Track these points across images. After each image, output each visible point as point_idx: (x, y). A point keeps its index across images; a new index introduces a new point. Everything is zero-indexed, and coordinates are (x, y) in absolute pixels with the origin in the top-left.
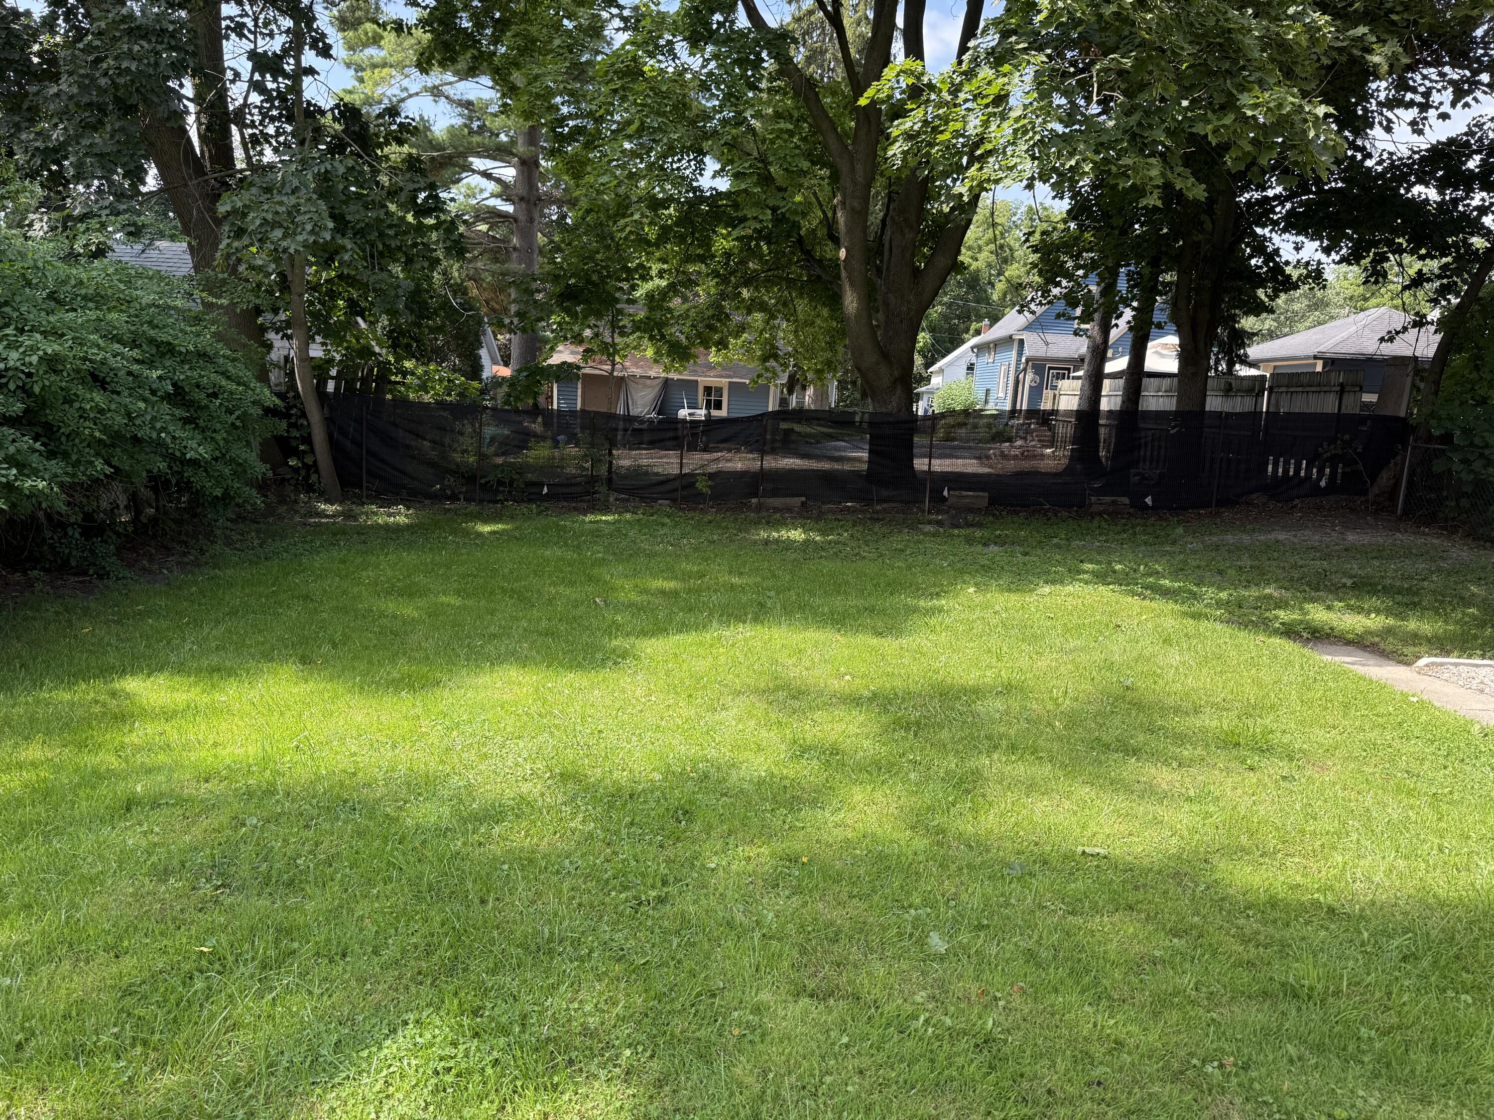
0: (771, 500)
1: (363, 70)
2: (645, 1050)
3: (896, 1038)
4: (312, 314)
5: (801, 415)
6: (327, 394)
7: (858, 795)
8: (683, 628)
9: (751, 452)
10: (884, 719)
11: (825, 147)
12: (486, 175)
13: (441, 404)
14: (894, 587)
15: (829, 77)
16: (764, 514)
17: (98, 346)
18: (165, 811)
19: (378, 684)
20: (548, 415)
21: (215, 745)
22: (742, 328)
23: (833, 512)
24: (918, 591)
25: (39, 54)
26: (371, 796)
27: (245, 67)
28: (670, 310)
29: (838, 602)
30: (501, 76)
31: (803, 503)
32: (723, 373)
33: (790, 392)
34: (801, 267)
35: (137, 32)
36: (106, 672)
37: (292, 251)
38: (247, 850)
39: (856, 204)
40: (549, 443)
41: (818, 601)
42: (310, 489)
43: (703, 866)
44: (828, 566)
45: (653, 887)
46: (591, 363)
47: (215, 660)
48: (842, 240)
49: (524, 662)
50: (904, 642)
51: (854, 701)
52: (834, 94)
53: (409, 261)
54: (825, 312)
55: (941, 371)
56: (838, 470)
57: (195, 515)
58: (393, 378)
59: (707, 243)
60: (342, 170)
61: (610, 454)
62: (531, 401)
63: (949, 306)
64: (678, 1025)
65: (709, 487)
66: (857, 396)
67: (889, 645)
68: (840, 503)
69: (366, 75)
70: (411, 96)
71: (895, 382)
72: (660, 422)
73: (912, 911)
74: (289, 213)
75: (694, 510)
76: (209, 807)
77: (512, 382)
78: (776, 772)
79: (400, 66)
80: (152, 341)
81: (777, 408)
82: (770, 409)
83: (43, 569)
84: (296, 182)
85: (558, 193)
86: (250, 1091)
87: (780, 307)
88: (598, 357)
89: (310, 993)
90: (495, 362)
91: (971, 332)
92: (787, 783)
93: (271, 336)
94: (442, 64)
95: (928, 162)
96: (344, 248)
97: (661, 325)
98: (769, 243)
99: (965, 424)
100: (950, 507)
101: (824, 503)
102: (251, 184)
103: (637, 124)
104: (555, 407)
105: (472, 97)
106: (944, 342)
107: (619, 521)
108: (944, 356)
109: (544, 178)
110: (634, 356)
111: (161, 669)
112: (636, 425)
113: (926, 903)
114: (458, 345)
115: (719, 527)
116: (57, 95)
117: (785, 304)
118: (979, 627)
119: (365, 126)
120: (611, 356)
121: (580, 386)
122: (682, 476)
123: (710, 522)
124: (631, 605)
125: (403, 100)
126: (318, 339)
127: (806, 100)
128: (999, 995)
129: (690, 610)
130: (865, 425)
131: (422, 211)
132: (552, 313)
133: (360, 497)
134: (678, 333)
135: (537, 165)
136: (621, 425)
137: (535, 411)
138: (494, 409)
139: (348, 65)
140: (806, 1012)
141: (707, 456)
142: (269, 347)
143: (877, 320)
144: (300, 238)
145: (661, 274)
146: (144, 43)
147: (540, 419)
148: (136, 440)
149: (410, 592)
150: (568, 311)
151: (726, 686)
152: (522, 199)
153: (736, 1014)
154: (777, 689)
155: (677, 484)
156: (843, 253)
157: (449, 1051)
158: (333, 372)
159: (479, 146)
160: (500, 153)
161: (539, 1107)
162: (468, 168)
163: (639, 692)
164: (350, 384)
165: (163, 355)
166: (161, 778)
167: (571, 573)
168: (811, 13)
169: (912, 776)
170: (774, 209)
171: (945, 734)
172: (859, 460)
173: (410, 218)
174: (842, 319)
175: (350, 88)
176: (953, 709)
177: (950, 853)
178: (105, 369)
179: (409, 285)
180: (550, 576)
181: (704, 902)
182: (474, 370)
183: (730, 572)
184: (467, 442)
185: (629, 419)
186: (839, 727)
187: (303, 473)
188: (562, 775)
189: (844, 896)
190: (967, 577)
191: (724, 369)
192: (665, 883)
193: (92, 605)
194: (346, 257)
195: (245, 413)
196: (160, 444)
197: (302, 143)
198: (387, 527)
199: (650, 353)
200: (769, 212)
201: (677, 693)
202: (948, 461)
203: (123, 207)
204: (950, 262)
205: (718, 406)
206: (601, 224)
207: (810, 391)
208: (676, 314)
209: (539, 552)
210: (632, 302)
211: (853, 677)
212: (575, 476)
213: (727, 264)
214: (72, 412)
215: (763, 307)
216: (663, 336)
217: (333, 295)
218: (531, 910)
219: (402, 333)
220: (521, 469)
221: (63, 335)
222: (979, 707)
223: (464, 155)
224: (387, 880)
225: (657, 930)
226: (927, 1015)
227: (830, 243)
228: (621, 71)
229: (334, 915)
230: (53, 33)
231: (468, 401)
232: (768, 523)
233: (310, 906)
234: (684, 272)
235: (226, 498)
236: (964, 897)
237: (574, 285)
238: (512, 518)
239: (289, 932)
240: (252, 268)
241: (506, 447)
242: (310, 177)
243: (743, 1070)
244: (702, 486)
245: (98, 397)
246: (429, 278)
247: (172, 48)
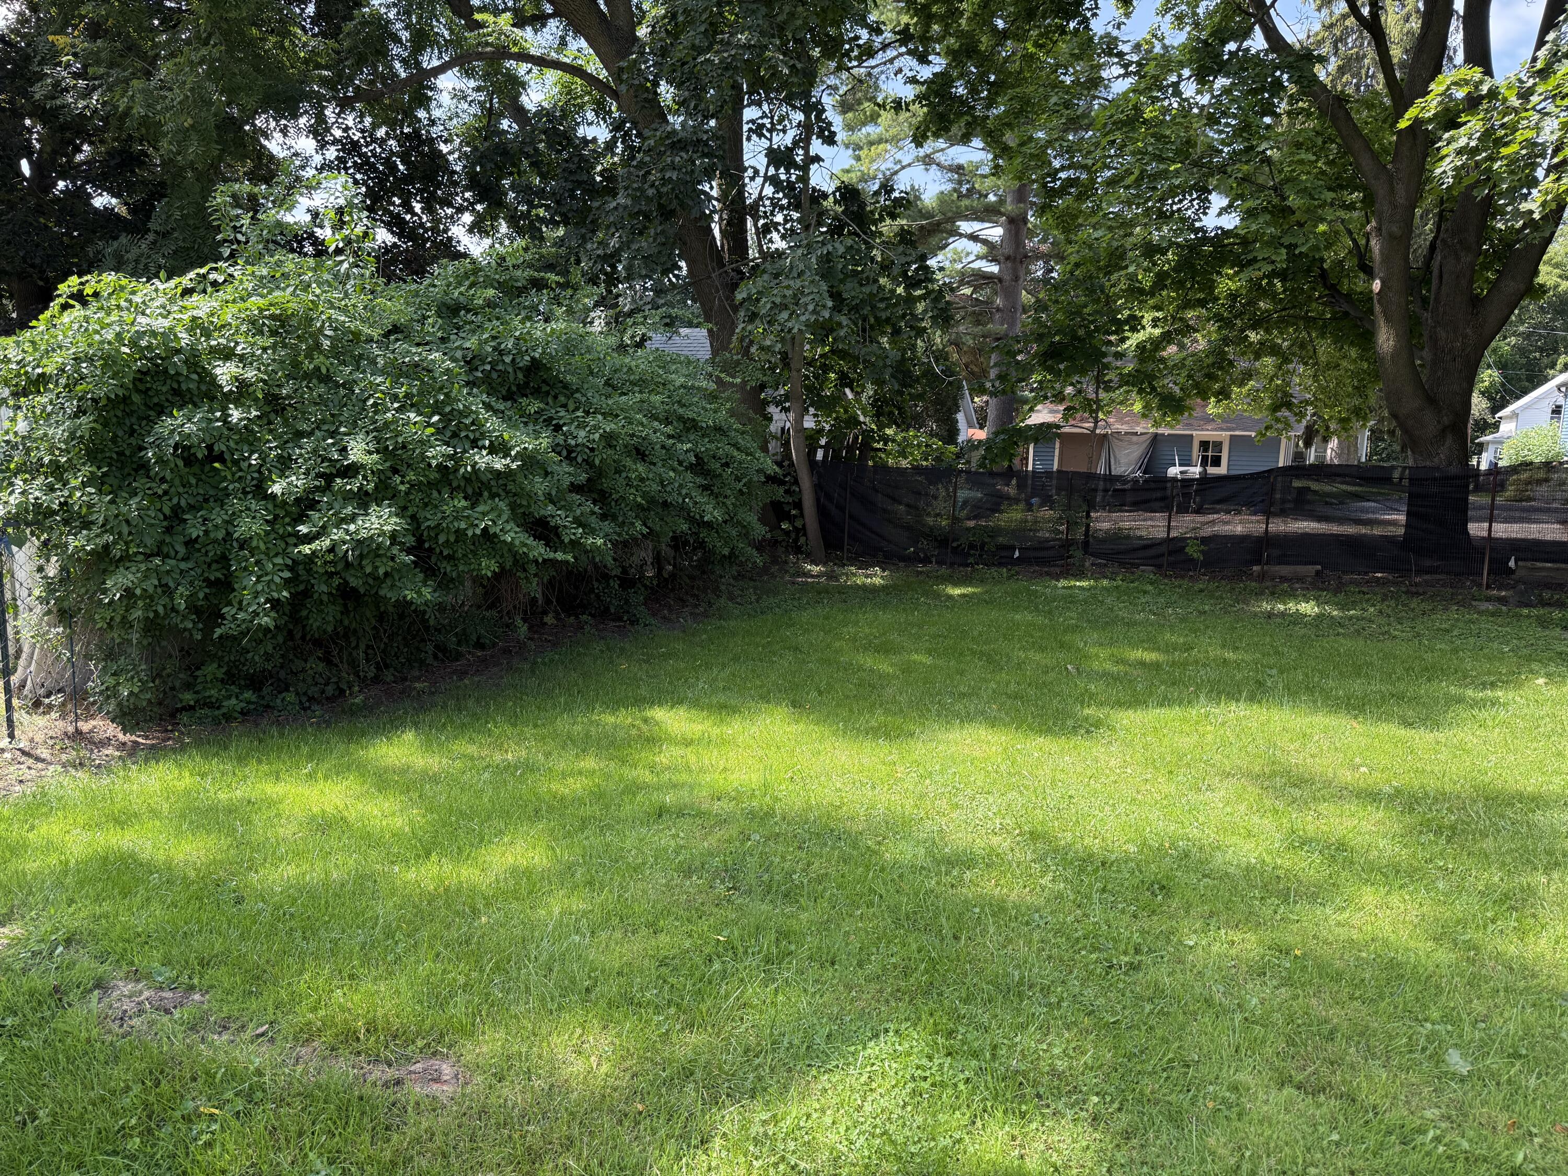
0: (1277, 568)
1: (861, 148)
2: (1112, 1101)
3: (1398, 1148)
4: (807, 388)
5: (1322, 471)
6: (816, 462)
7: (1369, 896)
8: (1165, 702)
9: (1255, 514)
10: (1408, 819)
11: (1358, 167)
12: (973, 238)
13: (917, 469)
14: (1432, 672)
15: (1367, 86)
16: (1269, 584)
17: (642, 424)
18: (689, 820)
19: (858, 730)
20: (1022, 477)
21: (725, 769)
22: (1248, 375)
23: (1357, 583)
24: (1464, 679)
25: (601, 174)
26: (855, 828)
27: (761, 162)
28: (1163, 360)
29: (1357, 686)
30: (993, 140)
31: (1317, 573)
32: (1224, 426)
33: (1308, 444)
34: (1323, 304)
35: (677, 143)
36: (640, 702)
37: (795, 331)
38: (752, 862)
39: (1395, 229)
40: (1022, 506)
41: (1331, 683)
42: (798, 550)
43: (1180, 942)
44: (1346, 644)
45: (1125, 953)
46: (1072, 422)
47: (722, 698)
48: (1376, 270)
49: (993, 723)
50: (1441, 736)
51: (1370, 796)
52: (1370, 106)
53: (897, 332)
54: (1353, 353)
55: (1515, 415)
56: (1365, 535)
57: (704, 572)
58: (876, 445)
59: (1210, 286)
60: (841, 250)
61: (1088, 516)
62: (1006, 464)
63: (1527, 336)
64: (1148, 1085)
65: (1202, 552)
66: (1397, 447)
67: (1422, 738)
68: (1366, 573)
69: (863, 153)
70: (903, 168)
71: (1444, 430)
72: (1146, 481)
73: (1429, 1025)
74: (795, 295)
75: (1183, 577)
76: (722, 821)
77: (988, 445)
78: (1268, 859)
79: (895, 140)
80: (680, 418)
81: (1289, 463)
82: (1281, 464)
83: (590, 614)
84: (802, 266)
85: (1044, 248)
86: (757, 1061)
87: (1296, 349)
88: (1078, 415)
89: (805, 990)
90: (970, 426)
91: (1558, 367)
92: (1281, 873)
93: (772, 409)
94: (936, 135)
95: (1490, 178)
96: (840, 325)
97: (1151, 378)
98: (1283, 280)
99: (1547, 480)
100: (1518, 582)
101: (1344, 572)
102: (764, 271)
103: (1137, 172)
104: (1030, 468)
105: (962, 160)
106: (1520, 380)
107: (1095, 588)
108: (1518, 398)
109: (1031, 234)
110: (1119, 412)
111: (680, 702)
112: (1119, 486)
113: (1446, 1018)
114: (936, 411)
115: (1212, 597)
116: (616, 208)
117: (1302, 346)
118: (1547, 726)
119: (862, 205)
120: (1094, 413)
121: (1057, 445)
122: (1169, 540)
123: (1201, 591)
124: (1105, 674)
125: (896, 173)
126: (812, 410)
127: (1334, 120)
128: (1535, 1130)
129: (1174, 684)
130: (1406, 482)
131: (912, 284)
132: (1032, 372)
133: (841, 559)
134: (1171, 384)
135: (1025, 221)
136: (1101, 485)
137: (1010, 473)
138: (968, 472)
139: (847, 146)
140: (1290, 1102)
141: (1200, 518)
142: (770, 419)
143: (1421, 358)
144: (803, 318)
145: (1155, 322)
146: (683, 154)
147: (1014, 482)
148: (665, 504)
149: (884, 649)
150: (1050, 370)
151: (1213, 766)
152: (1008, 258)
153: (1211, 1088)
154: (1274, 774)
155: (1163, 549)
156: (1377, 285)
157: (924, 1062)
158: (823, 442)
159: (967, 209)
160: (988, 213)
161: (1007, 1128)
162: (956, 233)
163: (1112, 763)
164: (837, 453)
165: (688, 430)
166: (685, 793)
167: (1042, 638)
168: (1344, 17)
169: (1441, 885)
170: (1291, 247)
171: (1488, 844)
172: (1394, 523)
173: (900, 290)
174: (1375, 359)
175: (847, 167)
176: (1502, 816)
177: (1484, 972)
178: (645, 443)
179: (895, 355)
180: (1020, 640)
181: (1179, 975)
182: (951, 434)
183: (1223, 646)
184: (940, 505)
185: (1110, 478)
186: (1350, 823)
187: (793, 535)
188: (1031, 833)
189: (1344, 996)
190: (1535, 666)
191: (1225, 421)
192: (1137, 951)
193: (627, 646)
194: (842, 333)
195: (750, 481)
196: (683, 508)
197: (806, 228)
198: (864, 587)
199: (1138, 407)
200: (1284, 251)
201: (1155, 768)
202: (1516, 526)
203: (662, 301)
204: (1522, 287)
205: (1217, 462)
206: (1091, 277)
207: (1334, 443)
208: (1170, 363)
209: (1010, 616)
210: (1119, 356)
211: (1371, 769)
212: (1047, 540)
213: (1232, 307)
214: (621, 481)
215: (1274, 350)
216: (1153, 389)
217: (826, 369)
218: (1002, 953)
219: (886, 402)
220: (995, 532)
221: (617, 416)
222: (1538, 816)
223: (952, 220)
224: (870, 904)
225: (1128, 994)
226: (1438, 1132)
227: (1362, 275)
228: (1121, 121)
229: (824, 926)
230: (614, 154)
231: (944, 465)
232: (1273, 594)
233: (804, 916)
234: (1181, 319)
235: (732, 557)
236: (1498, 1021)
237: (1059, 343)
238: (982, 581)
239: (786, 935)
240: (762, 348)
241: (979, 510)
242: (814, 260)
243: (1216, 1140)
244: (1192, 551)
245: (641, 468)
246: (914, 346)
247: (705, 155)
